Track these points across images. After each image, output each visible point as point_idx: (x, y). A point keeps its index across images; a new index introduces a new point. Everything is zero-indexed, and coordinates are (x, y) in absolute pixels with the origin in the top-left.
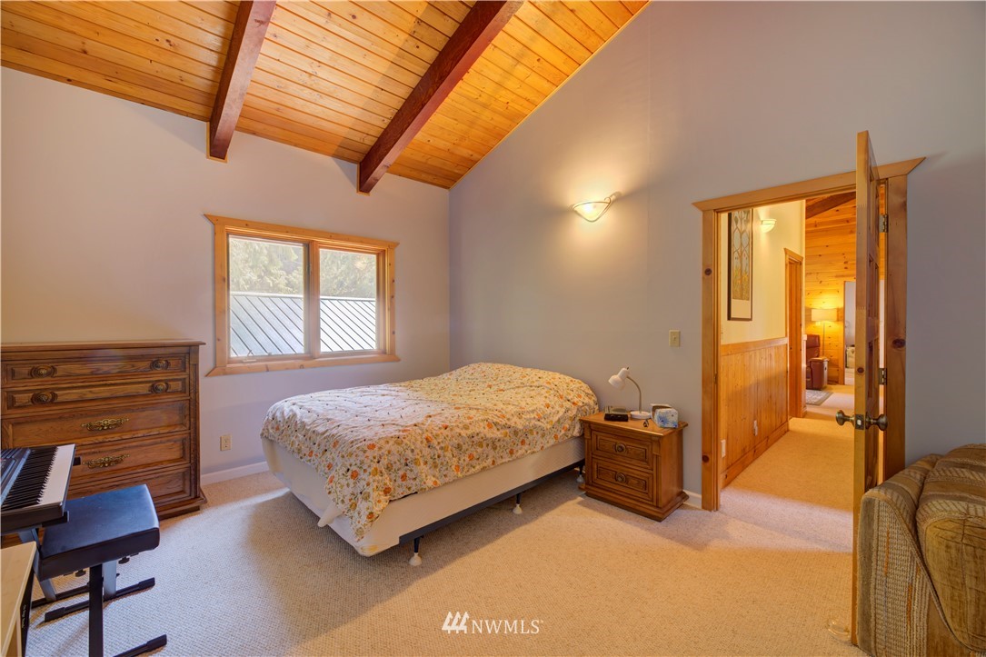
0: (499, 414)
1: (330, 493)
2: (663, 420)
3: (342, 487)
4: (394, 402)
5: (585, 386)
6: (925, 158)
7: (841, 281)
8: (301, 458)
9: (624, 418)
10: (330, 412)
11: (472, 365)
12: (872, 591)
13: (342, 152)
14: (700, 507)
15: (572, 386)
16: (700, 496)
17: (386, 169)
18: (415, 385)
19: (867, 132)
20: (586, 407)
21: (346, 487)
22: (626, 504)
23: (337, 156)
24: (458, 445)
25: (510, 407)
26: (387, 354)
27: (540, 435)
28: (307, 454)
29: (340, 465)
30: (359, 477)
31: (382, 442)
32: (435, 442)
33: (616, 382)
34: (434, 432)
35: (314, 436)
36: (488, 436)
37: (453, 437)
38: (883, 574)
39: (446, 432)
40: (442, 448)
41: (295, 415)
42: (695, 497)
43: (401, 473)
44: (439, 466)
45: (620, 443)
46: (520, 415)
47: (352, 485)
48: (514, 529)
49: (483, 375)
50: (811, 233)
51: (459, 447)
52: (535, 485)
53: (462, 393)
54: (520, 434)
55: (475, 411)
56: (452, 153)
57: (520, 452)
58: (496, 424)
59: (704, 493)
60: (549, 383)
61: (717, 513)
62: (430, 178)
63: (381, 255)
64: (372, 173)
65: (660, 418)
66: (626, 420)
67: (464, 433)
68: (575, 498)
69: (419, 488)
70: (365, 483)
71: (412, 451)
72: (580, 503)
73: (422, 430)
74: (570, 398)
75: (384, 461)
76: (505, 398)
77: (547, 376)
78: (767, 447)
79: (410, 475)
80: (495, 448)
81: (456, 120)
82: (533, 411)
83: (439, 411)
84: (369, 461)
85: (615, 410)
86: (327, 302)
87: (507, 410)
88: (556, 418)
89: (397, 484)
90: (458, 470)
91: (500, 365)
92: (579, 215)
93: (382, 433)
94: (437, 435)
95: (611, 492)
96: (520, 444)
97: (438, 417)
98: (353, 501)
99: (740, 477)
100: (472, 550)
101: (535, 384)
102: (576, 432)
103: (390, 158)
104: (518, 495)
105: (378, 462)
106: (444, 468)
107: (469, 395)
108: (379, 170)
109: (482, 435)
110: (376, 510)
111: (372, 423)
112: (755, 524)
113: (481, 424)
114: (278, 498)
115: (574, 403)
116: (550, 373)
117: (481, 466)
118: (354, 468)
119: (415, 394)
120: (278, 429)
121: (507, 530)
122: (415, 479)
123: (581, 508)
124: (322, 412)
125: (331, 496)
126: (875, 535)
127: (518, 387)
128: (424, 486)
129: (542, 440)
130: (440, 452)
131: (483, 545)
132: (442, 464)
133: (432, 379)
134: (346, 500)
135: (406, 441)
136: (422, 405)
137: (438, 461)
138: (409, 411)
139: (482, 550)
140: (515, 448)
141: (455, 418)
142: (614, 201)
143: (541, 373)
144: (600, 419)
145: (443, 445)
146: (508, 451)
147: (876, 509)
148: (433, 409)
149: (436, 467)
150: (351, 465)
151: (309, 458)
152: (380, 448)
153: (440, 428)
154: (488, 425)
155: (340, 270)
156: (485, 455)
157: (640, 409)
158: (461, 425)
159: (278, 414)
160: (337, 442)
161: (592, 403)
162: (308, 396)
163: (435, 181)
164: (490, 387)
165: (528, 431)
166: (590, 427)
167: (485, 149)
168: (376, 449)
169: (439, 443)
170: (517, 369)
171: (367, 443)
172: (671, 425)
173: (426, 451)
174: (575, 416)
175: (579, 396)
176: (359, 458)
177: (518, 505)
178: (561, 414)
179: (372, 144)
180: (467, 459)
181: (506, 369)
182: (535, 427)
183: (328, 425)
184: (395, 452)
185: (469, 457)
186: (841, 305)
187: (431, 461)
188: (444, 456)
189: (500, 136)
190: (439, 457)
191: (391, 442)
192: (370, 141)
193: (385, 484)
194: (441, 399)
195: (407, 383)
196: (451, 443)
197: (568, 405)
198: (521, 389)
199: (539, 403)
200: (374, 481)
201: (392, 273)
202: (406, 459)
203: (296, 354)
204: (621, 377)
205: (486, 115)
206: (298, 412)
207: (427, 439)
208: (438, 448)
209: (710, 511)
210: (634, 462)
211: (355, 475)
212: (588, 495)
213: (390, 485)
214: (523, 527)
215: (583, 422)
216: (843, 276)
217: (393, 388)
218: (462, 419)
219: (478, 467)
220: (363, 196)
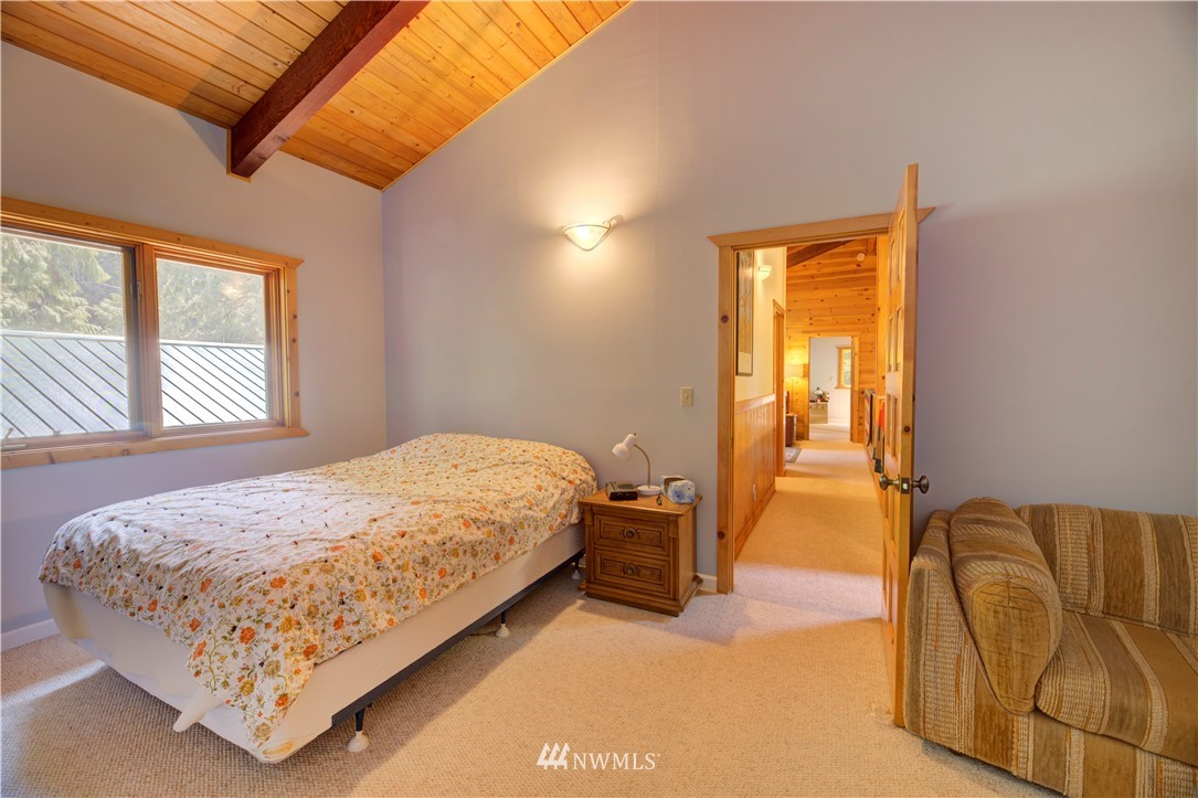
0: (477, 506)
1: (198, 673)
2: (679, 495)
3: (223, 659)
4: (308, 501)
5: (580, 458)
6: (934, 208)
7: (807, 336)
8: (133, 614)
9: (634, 496)
10: (190, 527)
11: (425, 437)
12: (921, 668)
13: (200, 103)
14: (715, 591)
15: (566, 459)
16: (715, 578)
17: (280, 144)
18: (338, 471)
19: (917, 165)
20: (584, 485)
21: (230, 657)
22: (639, 601)
23: (184, 108)
24: (423, 558)
25: (492, 494)
26: (286, 425)
27: (532, 528)
28: (145, 606)
29: (216, 623)
30: (257, 637)
31: (298, 573)
32: (387, 560)
33: (622, 452)
34: (385, 544)
35: (158, 574)
36: (466, 539)
37: (414, 548)
38: (933, 648)
39: (403, 542)
40: (399, 567)
41: (114, 539)
42: (710, 579)
43: (333, 617)
44: (396, 595)
45: (630, 527)
46: (505, 504)
47: (242, 653)
48: (502, 660)
49: (442, 450)
50: (791, 286)
51: (425, 561)
52: (523, 596)
53: (415, 478)
54: (507, 530)
55: (443, 505)
56: (388, 137)
57: (509, 555)
58: (475, 521)
59: (718, 574)
60: (537, 457)
61: (733, 595)
62: (353, 169)
63: (272, 276)
64: (255, 144)
65: (676, 492)
66: (636, 499)
67: (431, 539)
68: (575, 602)
69: (365, 634)
70: (269, 646)
71: (352, 579)
72: (582, 608)
73: (365, 543)
74: (564, 475)
75: (303, 605)
76: (481, 483)
77: (533, 448)
78: (762, 511)
79: (348, 617)
80: (475, 555)
81: (396, 87)
82: (522, 497)
83: (388, 509)
84: (275, 608)
85: (620, 487)
86: (170, 349)
87: (489, 499)
88: (551, 504)
89: (326, 636)
90: (423, 596)
91: (465, 437)
92: (570, 240)
93: (296, 556)
94: (390, 549)
95: (619, 588)
96: (507, 544)
97: (388, 520)
98: (246, 679)
99: (744, 548)
100: (447, 706)
101: (521, 459)
102: (574, 519)
103: (289, 125)
104: (503, 613)
105: (292, 607)
106: (403, 597)
107: (427, 480)
108: (267, 144)
109: (457, 539)
110: (292, 688)
111: (274, 541)
112: (773, 602)
113: (455, 523)
114: (85, 681)
115: (570, 482)
116: (537, 444)
117: (458, 583)
118: (245, 624)
119: (341, 484)
120: (78, 565)
121: (493, 664)
122: (357, 622)
123: (584, 614)
124: (172, 528)
125: (201, 680)
126: (925, 608)
127: (496, 465)
128: (373, 631)
129: (534, 535)
130: (396, 573)
131: (462, 693)
132: (400, 591)
133: (364, 460)
134: (233, 681)
135: (339, 565)
136: (356, 503)
137: (393, 588)
138: (336, 513)
139: (461, 702)
140: (501, 551)
141: (415, 519)
142: (615, 227)
143: (525, 445)
144: (603, 499)
145: (400, 563)
146: (492, 556)
147: (926, 579)
148: (378, 507)
149: (390, 597)
150: (239, 620)
151: (150, 614)
152: (294, 584)
153: (394, 537)
154: (464, 524)
155: (190, 302)
156: (462, 567)
157: (649, 484)
158: (425, 529)
159: (78, 539)
160: (210, 581)
161: (590, 479)
162: (142, 502)
163: (360, 175)
164: (455, 466)
165: (518, 525)
166: (592, 510)
167: (437, 140)
168: (287, 585)
169: (394, 560)
170: (491, 440)
171: (270, 577)
172: (687, 500)
173: (374, 576)
174: (573, 497)
175: (575, 472)
176: (256, 606)
177: (503, 625)
178: (556, 497)
179: (255, 100)
180: (437, 577)
181: (476, 442)
182: (526, 518)
183: (188, 553)
184: (322, 586)
185: (440, 573)
186: (806, 361)
187: (382, 591)
188: (403, 579)
189: (459, 124)
190: (394, 581)
191: (314, 572)
192: (251, 95)
193: (306, 641)
194: (385, 489)
195: (324, 469)
196: (413, 556)
197: (564, 484)
198: (500, 468)
199: (528, 484)
200: (286, 640)
201: (293, 304)
202: (342, 594)
203: (115, 431)
204: (628, 445)
205: (441, 90)
206: (122, 533)
207: (374, 557)
208: (392, 567)
209: (726, 593)
210: (647, 549)
211: (248, 636)
212: (589, 595)
213: (314, 639)
214: (514, 656)
215: (581, 504)
216: (808, 332)
217: (301, 479)
218: (426, 519)
219: (452, 586)
220: (237, 181)
